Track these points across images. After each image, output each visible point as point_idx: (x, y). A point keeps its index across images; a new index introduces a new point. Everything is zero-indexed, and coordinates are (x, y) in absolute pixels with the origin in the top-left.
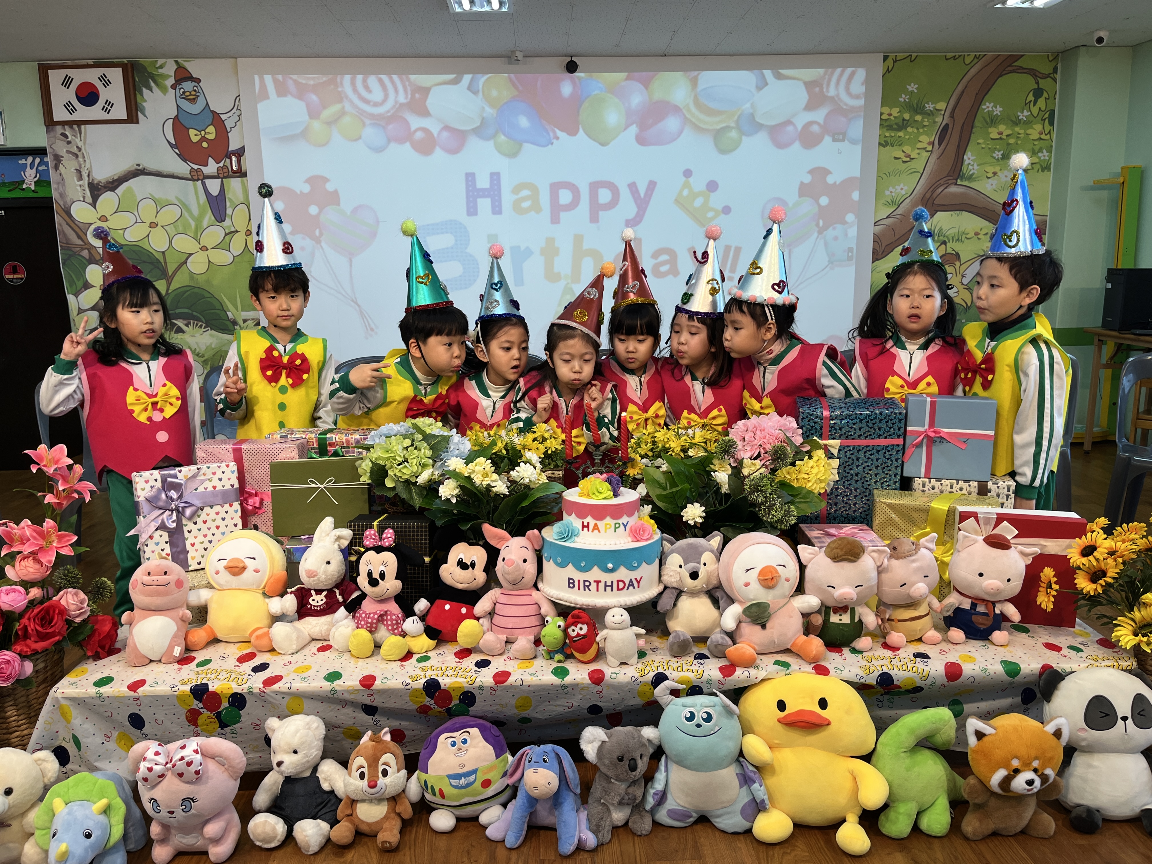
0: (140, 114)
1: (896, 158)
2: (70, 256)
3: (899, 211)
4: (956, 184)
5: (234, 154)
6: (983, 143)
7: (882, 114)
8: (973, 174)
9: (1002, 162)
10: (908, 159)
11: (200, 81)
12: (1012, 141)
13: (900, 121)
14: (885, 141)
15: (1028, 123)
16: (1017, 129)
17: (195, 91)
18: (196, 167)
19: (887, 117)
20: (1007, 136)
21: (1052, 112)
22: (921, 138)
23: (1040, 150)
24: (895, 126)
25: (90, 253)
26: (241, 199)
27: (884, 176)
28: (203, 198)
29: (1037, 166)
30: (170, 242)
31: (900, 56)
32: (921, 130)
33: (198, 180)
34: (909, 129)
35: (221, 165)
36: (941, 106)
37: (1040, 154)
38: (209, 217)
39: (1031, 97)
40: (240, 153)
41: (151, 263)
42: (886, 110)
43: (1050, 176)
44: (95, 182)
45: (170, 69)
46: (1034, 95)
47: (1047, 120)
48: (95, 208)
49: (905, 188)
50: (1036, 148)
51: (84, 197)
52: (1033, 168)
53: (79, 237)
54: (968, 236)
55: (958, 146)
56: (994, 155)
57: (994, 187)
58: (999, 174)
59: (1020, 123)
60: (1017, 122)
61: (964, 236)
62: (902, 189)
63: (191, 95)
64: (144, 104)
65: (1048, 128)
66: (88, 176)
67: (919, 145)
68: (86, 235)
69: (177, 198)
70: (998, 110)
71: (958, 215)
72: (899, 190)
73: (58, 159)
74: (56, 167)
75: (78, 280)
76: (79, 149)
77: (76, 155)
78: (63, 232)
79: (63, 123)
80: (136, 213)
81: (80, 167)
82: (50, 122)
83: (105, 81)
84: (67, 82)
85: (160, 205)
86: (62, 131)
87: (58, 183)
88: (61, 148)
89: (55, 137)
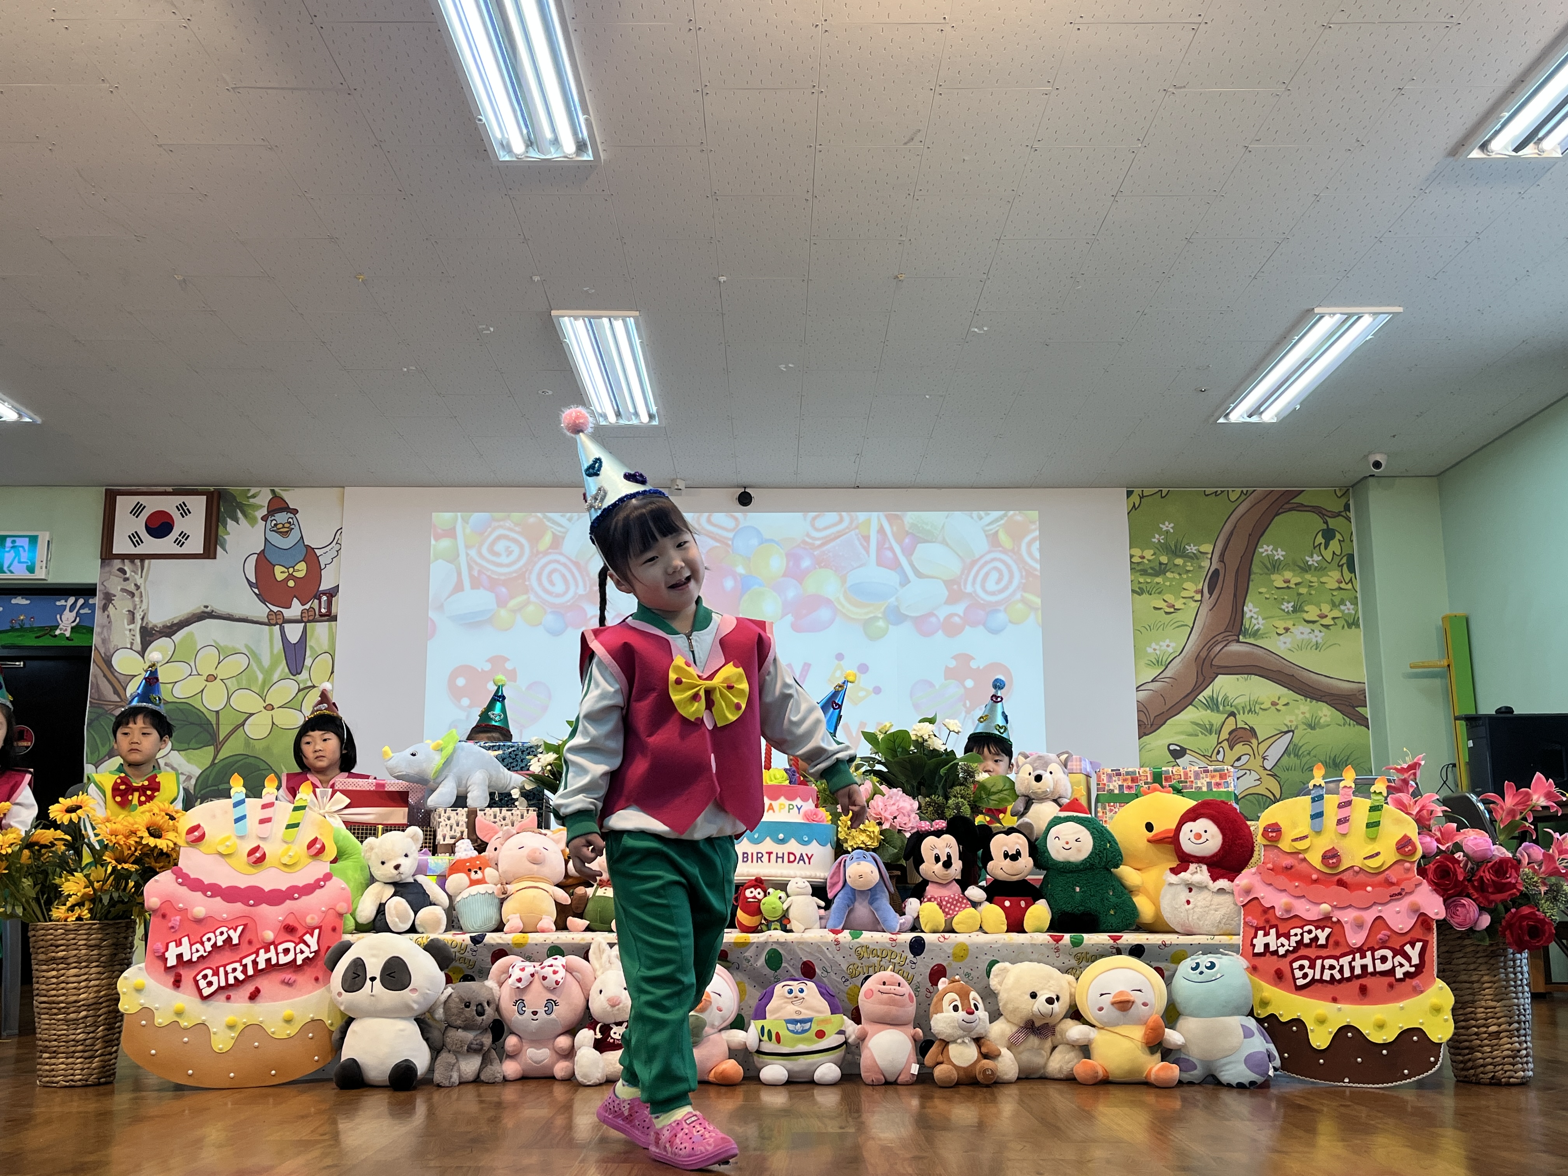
0: (218, 547)
1: (1155, 608)
2: (99, 713)
3: (1168, 673)
4: (1238, 641)
5: (324, 594)
6: (1266, 593)
7: (1131, 556)
8: (1258, 630)
9: (1293, 616)
10: (1172, 610)
11: (297, 512)
12: (1303, 590)
13: (1156, 565)
14: (1139, 588)
15: (1320, 569)
16: (1308, 577)
17: (290, 523)
18: (275, 609)
19: (1140, 560)
20: (1296, 584)
21: (1351, 558)
22: (1185, 586)
23: (1342, 602)
24: (1150, 571)
26: (326, 648)
27: (1143, 630)
28: (278, 645)
29: (1341, 622)
30: (229, 698)
31: (1147, 492)
32: (1185, 576)
33: (275, 625)
34: (1169, 575)
35: (307, 606)
36: (1207, 548)
37: (1342, 607)
38: (282, 668)
39: (1320, 539)
40: (332, 593)
41: (200, 725)
42: (1137, 552)
43: (1359, 634)
44: (150, 626)
45: (263, 498)
46: (1323, 537)
47: (1345, 567)
49: (1172, 644)
50: (1337, 600)
51: (132, 644)
52: (1336, 624)
53: (116, 692)
54: (1262, 707)
55: (1235, 595)
56: (1283, 607)
57: (1288, 646)
58: (1292, 629)
59: (1310, 569)
60: (1306, 568)
61: (1257, 707)
62: (1168, 646)
63: (284, 527)
64: (225, 537)
65: (1347, 575)
66: (143, 619)
67: (1184, 594)
69: (247, 646)
70: (1280, 554)
72: (1164, 648)
73: (109, 598)
74: (105, 608)
75: (103, 746)
76: (138, 587)
77: (133, 595)
78: (97, 684)
79: (123, 557)
80: (193, 664)
81: (135, 609)
82: (107, 555)
83: (184, 511)
84: (137, 510)
85: (224, 653)
86: (121, 566)
87: (103, 627)
88: (115, 585)
89: (110, 572)
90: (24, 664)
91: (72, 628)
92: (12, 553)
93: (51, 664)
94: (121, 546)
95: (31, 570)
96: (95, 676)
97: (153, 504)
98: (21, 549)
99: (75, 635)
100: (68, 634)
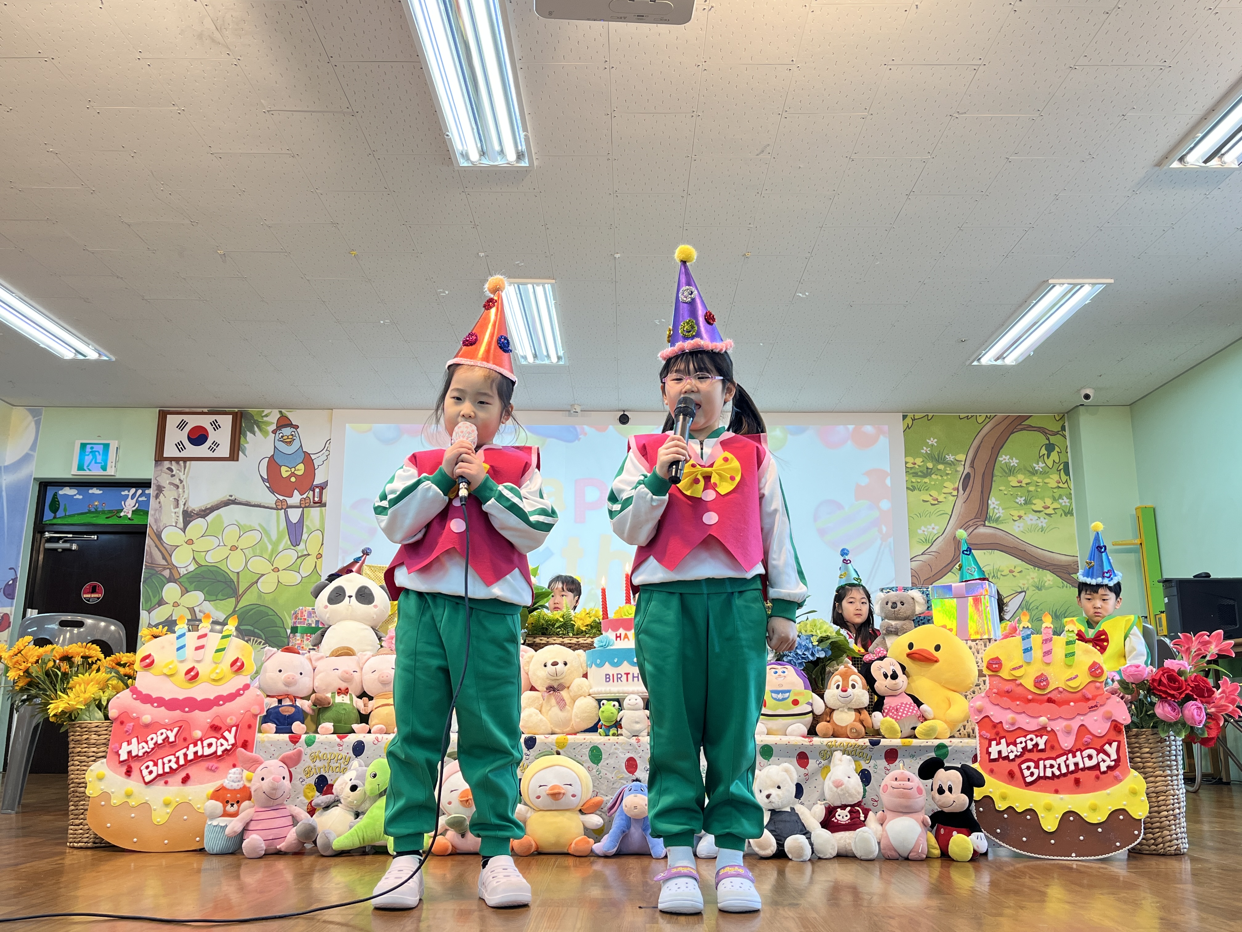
0: (240, 453)
1: (924, 501)
2: (153, 575)
3: (932, 549)
4: (985, 525)
6: (1004, 490)
7: (906, 463)
8: (999, 517)
9: (1025, 507)
10: (936, 502)
11: (298, 427)
12: (1032, 488)
13: (924, 469)
14: (912, 486)
15: (1044, 473)
16: (1035, 478)
17: (293, 435)
18: (282, 498)
19: (913, 466)
20: (1026, 484)
21: (1066, 464)
22: (946, 484)
23: (1060, 497)
24: (920, 474)
25: (171, 572)
27: (914, 516)
29: (1059, 511)
30: (246, 564)
31: (918, 415)
32: (945, 478)
33: (281, 509)
34: (934, 477)
35: (305, 496)
36: (961, 457)
37: (1060, 501)
39: (1043, 451)
40: (323, 487)
41: (226, 583)
42: (910, 460)
43: (1073, 520)
44: (190, 510)
46: (1046, 450)
47: (1062, 471)
48: (184, 532)
49: (937, 528)
50: (1056, 495)
51: (176, 523)
52: (1056, 513)
53: (164, 558)
54: (1003, 573)
55: (982, 492)
56: (1017, 501)
58: (1024, 517)
59: (1036, 473)
60: (1033, 472)
61: (999, 573)
62: (933, 528)
63: (288, 438)
64: (245, 445)
65: (1064, 477)
66: (184, 504)
67: (945, 490)
68: (171, 556)
69: (260, 525)
70: (1014, 462)
71: (991, 554)
72: (931, 530)
73: (160, 489)
74: (157, 497)
75: (154, 597)
76: (181, 481)
77: (178, 487)
78: (151, 552)
79: (171, 459)
80: (220, 538)
81: (179, 497)
82: (160, 458)
83: (216, 426)
84: (182, 426)
85: (243, 530)
86: (169, 466)
87: (156, 510)
88: (165, 480)
89: (161, 470)
90: (98, 538)
91: (133, 511)
92: (91, 456)
93: (117, 537)
94: (170, 451)
95: (104, 468)
96: (149, 547)
97: (193, 421)
98: (97, 453)
99: (134, 516)
100: (130, 516)
